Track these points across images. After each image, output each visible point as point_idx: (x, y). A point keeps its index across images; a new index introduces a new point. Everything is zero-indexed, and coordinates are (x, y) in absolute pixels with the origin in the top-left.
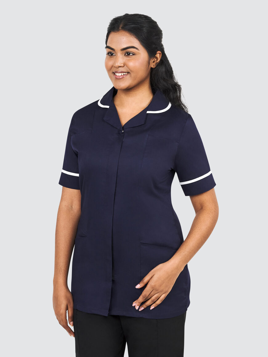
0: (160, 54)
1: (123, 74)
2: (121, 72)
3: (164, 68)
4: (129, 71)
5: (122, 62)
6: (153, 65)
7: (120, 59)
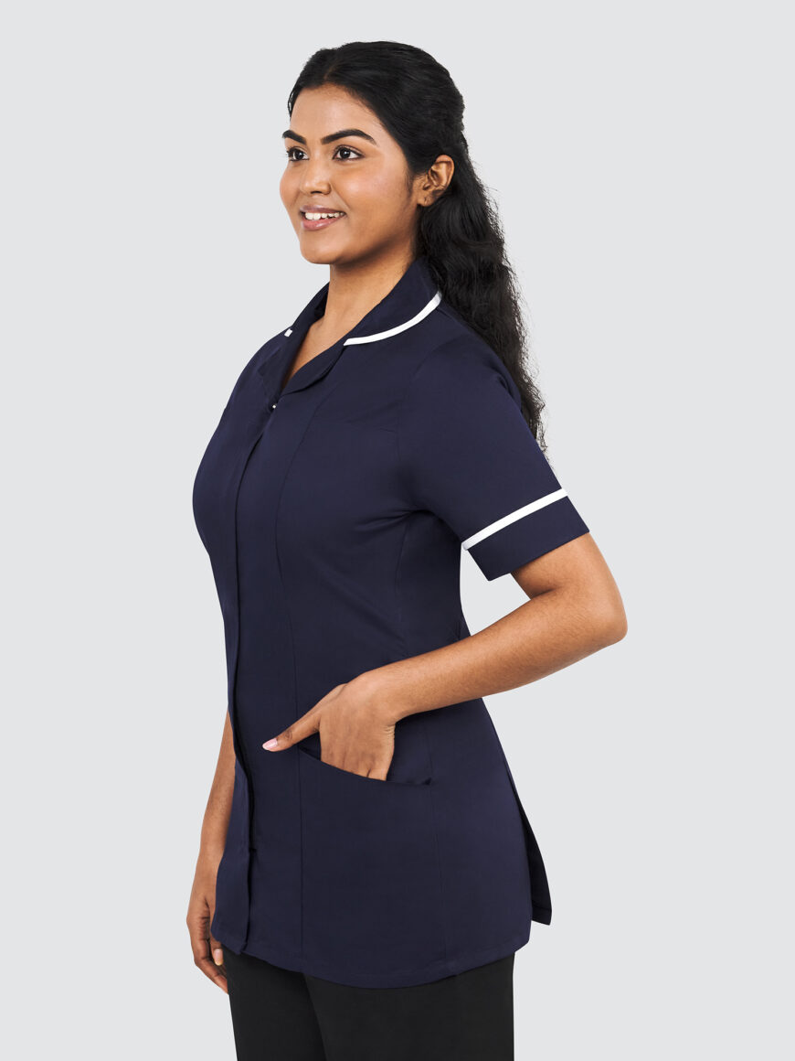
0: (447, 163)
1: (324, 215)
2: (321, 211)
3: (458, 210)
4: (345, 207)
5: (324, 179)
6: (423, 198)
7: (320, 170)
